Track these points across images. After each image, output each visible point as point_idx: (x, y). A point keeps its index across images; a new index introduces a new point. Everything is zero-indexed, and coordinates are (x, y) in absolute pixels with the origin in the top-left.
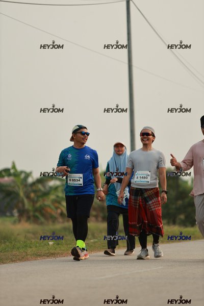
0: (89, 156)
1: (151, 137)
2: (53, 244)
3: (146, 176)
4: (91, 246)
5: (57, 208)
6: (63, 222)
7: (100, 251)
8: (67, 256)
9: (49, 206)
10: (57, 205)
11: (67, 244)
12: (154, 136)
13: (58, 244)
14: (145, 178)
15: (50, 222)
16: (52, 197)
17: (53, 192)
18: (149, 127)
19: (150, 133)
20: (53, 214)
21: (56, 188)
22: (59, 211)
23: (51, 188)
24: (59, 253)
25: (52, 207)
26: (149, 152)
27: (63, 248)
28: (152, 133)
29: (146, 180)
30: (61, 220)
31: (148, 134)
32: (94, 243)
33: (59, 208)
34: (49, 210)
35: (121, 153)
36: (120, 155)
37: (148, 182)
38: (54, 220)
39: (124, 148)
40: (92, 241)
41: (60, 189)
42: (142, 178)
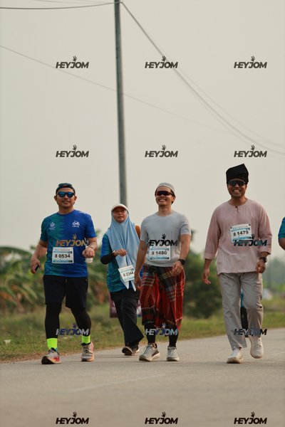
0: (78, 223)
1: (170, 196)
2: (11, 343)
3: (164, 251)
4: (65, 345)
5: (16, 293)
6: (25, 312)
7: (77, 352)
8: (31, 359)
9: (5, 290)
10: (16, 288)
11: (29, 343)
12: (173, 195)
13: (18, 343)
14: (163, 253)
15: (7, 313)
16: (10, 277)
17: (11, 270)
18: (166, 184)
19: (169, 191)
20: (11, 299)
21: (15, 264)
22: (19, 296)
23: (7, 264)
24: (18, 355)
25: (9, 291)
26: (168, 216)
27: (23, 348)
28: (172, 191)
29: (164, 256)
30: (21, 309)
31: (166, 193)
32: (69, 340)
33: (20, 292)
34: (5, 296)
35: (123, 219)
36: (120, 222)
37: (168, 258)
38: (12, 308)
39: (126, 212)
40: (65, 338)
41: (20, 266)
42: (160, 253)
